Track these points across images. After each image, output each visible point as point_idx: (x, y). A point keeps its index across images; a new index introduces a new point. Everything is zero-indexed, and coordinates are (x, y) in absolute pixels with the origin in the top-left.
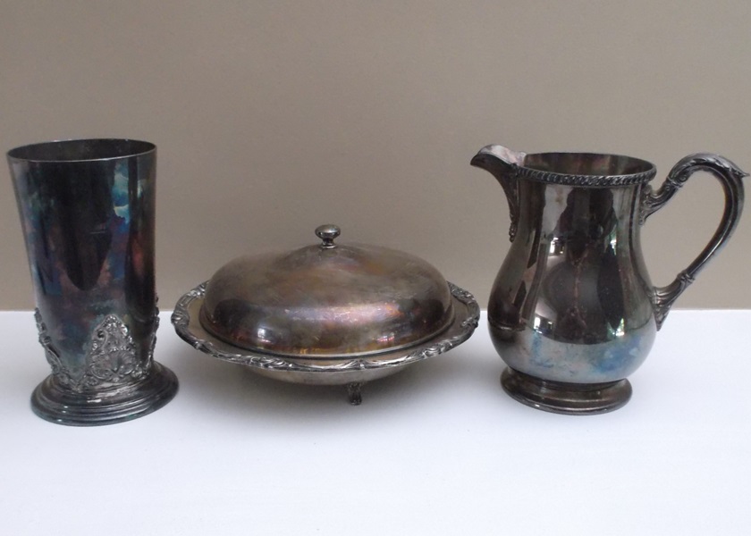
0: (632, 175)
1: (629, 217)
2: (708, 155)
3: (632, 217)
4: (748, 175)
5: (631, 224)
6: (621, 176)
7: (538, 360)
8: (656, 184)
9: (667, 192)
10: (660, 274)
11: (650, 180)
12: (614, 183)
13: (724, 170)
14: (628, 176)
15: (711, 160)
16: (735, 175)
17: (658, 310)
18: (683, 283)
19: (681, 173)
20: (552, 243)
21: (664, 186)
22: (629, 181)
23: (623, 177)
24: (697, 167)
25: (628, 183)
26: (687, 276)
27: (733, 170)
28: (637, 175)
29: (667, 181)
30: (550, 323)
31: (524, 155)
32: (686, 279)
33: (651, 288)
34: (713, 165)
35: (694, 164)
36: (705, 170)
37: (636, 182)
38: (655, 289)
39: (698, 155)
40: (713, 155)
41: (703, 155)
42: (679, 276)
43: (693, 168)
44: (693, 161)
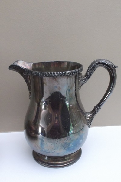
0: (74, 71)
1: (74, 87)
2: (102, 60)
3: (75, 87)
4: (117, 67)
5: (75, 90)
6: (69, 71)
7: (44, 150)
8: (84, 73)
9: (88, 76)
10: (88, 107)
11: (81, 72)
12: (67, 74)
13: (108, 66)
14: (72, 71)
15: (104, 62)
16: (113, 67)
17: (88, 122)
18: (97, 110)
19: (92, 68)
20: (43, 104)
21: (86, 73)
22: (73, 73)
23: (70, 72)
24: (99, 65)
25: (72, 74)
26: (98, 107)
27: (112, 66)
28: (76, 70)
29: (88, 71)
30: (45, 130)
31: (32, 64)
32: (98, 108)
33: (85, 113)
34: (104, 64)
35: (97, 64)
36: (102, 66)
37: (76, 73)
38: (87, 113)
39: (98, 60)
40: (104, 60)
41: (100, 60)
42: (95, 107)
43: (97, 66)
44: (97, 63)
